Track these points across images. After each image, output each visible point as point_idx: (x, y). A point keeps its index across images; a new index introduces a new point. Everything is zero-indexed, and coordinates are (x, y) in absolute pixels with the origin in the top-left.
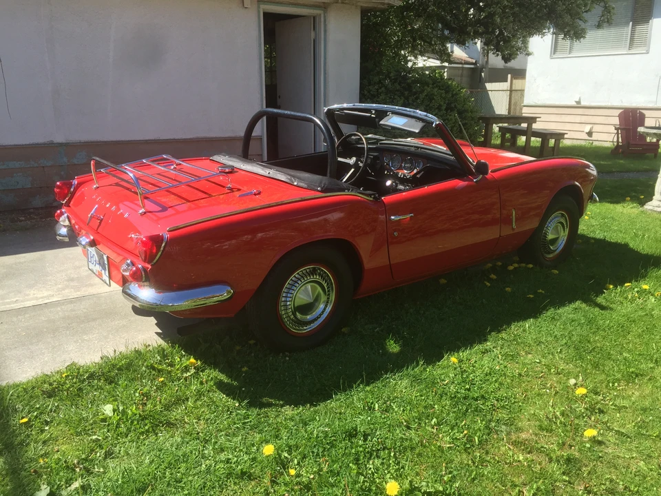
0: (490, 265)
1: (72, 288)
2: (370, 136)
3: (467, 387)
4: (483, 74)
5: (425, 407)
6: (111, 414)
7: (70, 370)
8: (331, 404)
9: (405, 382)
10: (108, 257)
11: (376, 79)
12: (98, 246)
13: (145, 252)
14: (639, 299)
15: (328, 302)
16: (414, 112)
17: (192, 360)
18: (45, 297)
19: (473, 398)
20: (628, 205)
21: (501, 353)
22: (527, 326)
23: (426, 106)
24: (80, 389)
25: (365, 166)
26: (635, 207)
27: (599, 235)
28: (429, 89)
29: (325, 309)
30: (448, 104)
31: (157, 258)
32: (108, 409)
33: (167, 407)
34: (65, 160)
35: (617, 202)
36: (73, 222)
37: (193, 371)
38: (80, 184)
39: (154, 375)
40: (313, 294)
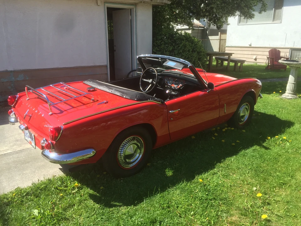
0: (215, 129)
1: (17, 145)
2: (158, 68)
3: (207, 193)
4: (207, 32)
5: (188, 205)
6: (37, 215)
7: (17, 191)
8: (144, 205)
9: (178, 192)
10: (34, 135)
11: (160, 38)
12: (29, 130)
13: (52, 136)
14: (282, 143)
15: (140, 152)
16: (179, 60)
17: (76, 184)
18: (4, 150)
19: (210, 199)
20: (274, 96)
21: (221, 174)
22: (233, 160)
23: (183, 50)
24: (22, 201)
25: (156, 83)
26: (277, 96)
27: (263, 111)
28: (184, 42)
29: (139, 156)
30: (193, 49)
31: (59, 138)
32: (36, 212)
33: (65, 209)
34: (13, 78)
35: (270, 94)
36: (17, 116)
37: (77, 190)
38: (20, 97)
39: (58, 192)
40: (134, 149)
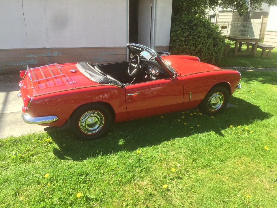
4: (250, 15)
7: (10, 138)
14: (241, 133)
15: (101, 124)
17: (50, 140)
23: (198, 36)
24: (10, 145)
31: (29, 105)
32: (14, 153)
33: (32, 155)
34: (50, 54)
37: (47, 143)
40: (94, 121)
